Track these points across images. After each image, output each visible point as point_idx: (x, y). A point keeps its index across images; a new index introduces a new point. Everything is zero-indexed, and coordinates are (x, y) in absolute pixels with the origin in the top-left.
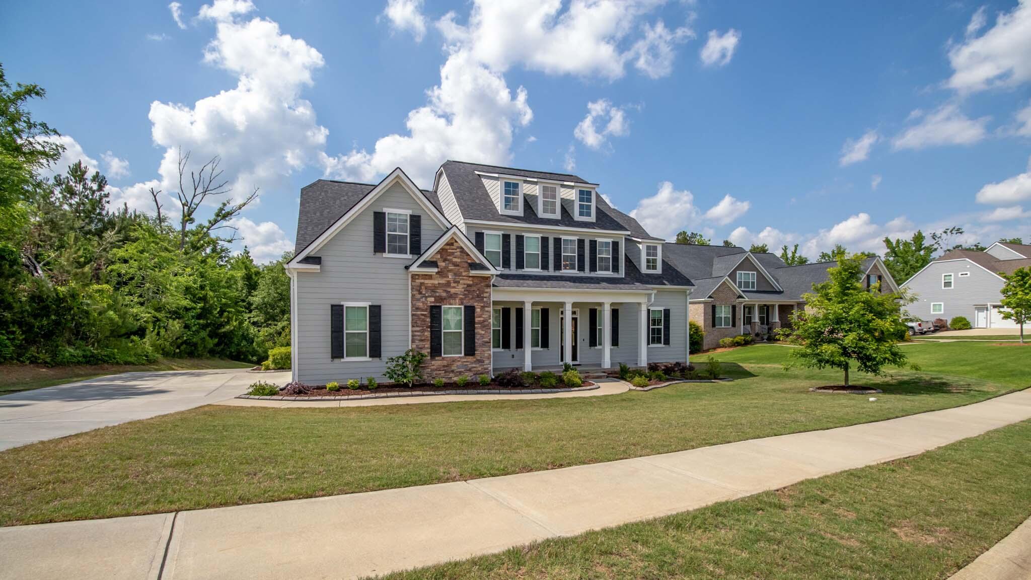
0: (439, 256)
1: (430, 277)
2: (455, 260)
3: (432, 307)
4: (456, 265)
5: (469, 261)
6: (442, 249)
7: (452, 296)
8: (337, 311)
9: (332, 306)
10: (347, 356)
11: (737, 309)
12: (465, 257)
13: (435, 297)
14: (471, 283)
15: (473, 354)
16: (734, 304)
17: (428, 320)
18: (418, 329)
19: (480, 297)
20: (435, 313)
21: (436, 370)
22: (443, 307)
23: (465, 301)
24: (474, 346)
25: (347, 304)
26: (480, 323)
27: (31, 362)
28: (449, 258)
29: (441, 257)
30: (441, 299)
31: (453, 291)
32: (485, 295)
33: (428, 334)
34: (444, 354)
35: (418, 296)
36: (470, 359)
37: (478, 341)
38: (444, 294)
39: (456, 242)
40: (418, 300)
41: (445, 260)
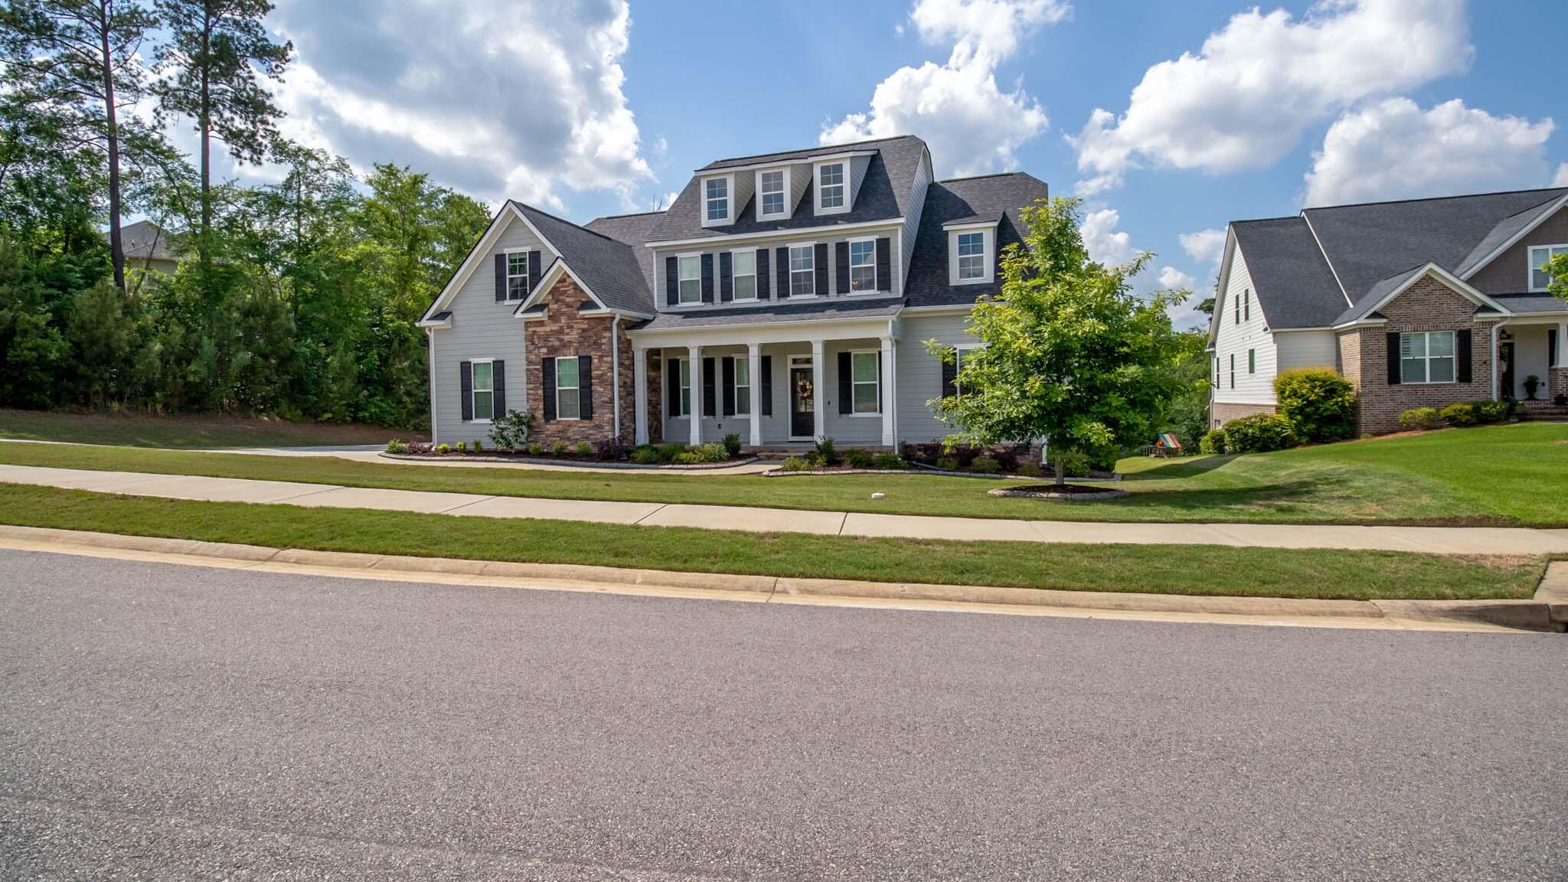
0: (550, 297)
1: (541, 323)
2: (568, 300)
3: (544, 359)
4: (569, 305)
5: (583, 300)
6: (554, 288)
7: (565, 345)
8: (466, 368)
9: (462, 363)
10: (476, 417)
11: (1476, 339)
12: (579, 295)
13: (548, 347)
14: (586, 326)
15: (590, 418)
16: (1466, 326)
17: (541, 375)
18: (531, 386)
19: (597, 345)
20: (548, 365)
21: (550, 436)
22: (557, 359)
23: (580, 351)
24: (592, 407)
25: (474, 360)
26: (599, 377)
27: (416, 429)
28: (562, 297)
29: (553, 298)
30: (554, 350)
31: (566, 338)
32: (604, 341)
33: (541, 392)
34: (560, 417)
35: (531, 347)
36: (587, 423)
37: (596, 402)
38: (557, 343)
39: (569, 277)
40: (531, 352)
41: (557, 301)
